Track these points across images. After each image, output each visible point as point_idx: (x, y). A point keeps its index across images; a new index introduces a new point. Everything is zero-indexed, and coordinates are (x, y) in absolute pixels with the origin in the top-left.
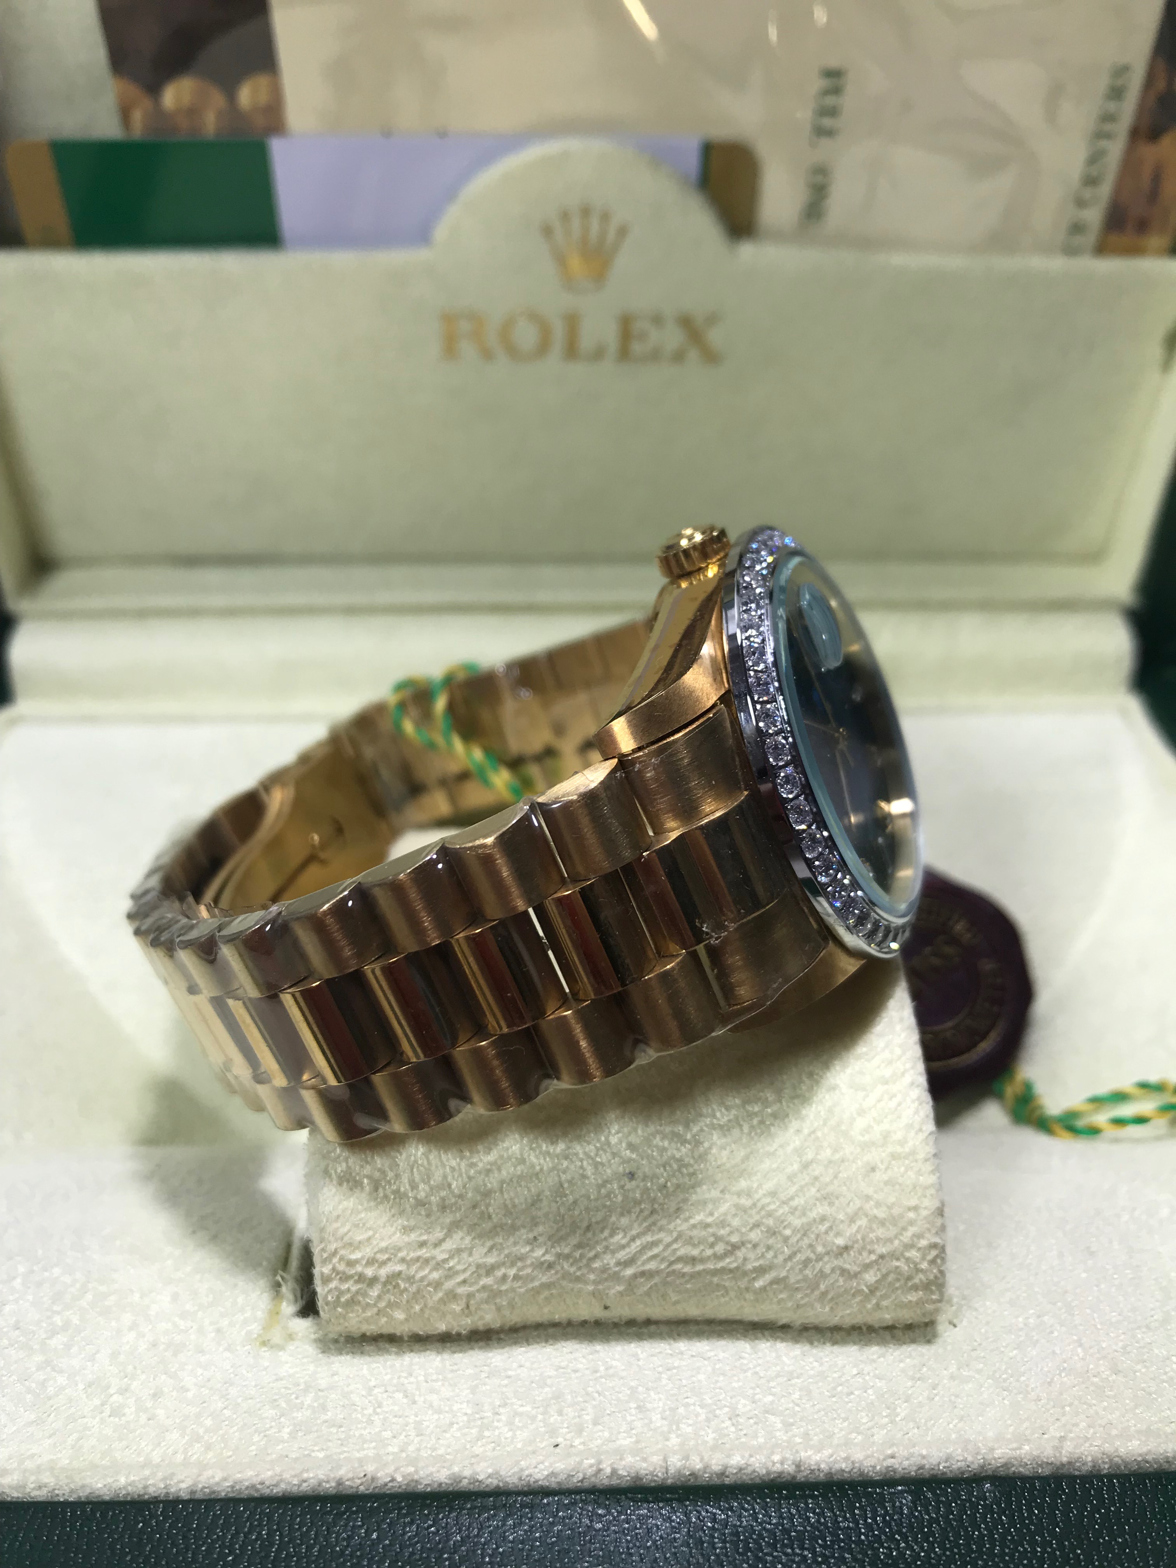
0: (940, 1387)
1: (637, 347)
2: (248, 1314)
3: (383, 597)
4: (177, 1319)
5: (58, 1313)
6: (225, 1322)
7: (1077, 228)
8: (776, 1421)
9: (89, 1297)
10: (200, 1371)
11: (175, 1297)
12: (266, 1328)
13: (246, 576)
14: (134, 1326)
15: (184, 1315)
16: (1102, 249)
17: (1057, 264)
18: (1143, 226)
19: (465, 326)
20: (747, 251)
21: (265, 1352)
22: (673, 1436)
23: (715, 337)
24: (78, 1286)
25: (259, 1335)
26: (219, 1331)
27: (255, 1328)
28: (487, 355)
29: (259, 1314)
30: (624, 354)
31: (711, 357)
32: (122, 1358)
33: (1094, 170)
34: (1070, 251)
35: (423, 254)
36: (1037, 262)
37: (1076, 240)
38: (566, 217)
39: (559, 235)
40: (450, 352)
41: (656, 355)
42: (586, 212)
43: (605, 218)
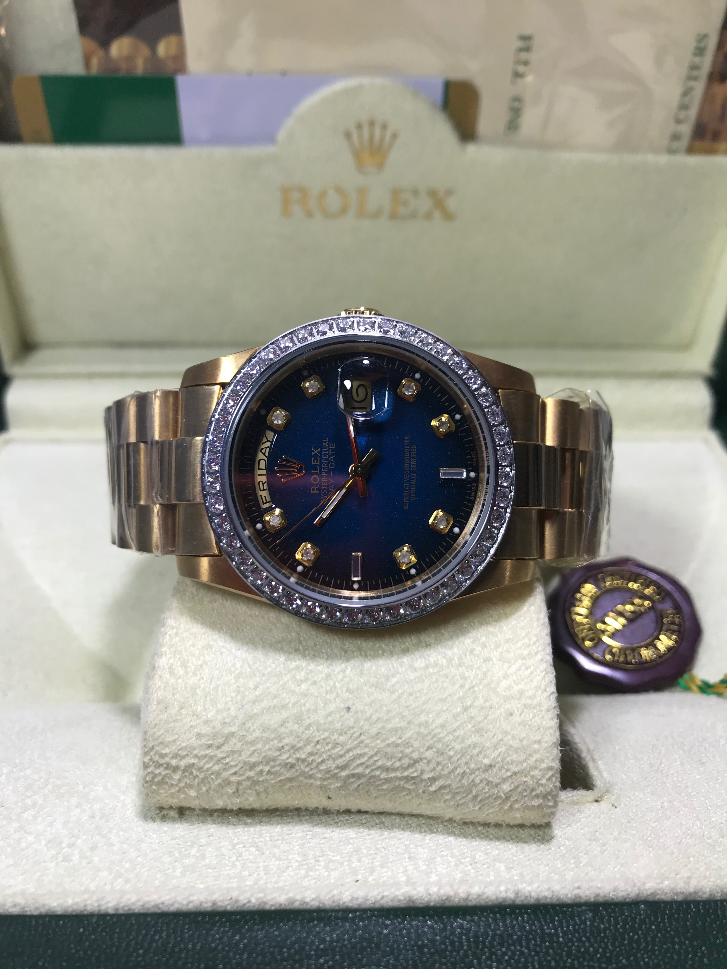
0: (608, 845)
1: (401, 211)
5: (29, 797)
7: (676, 137)
8: (501, 866)
9: (50, 787)
14: (79, 805)
16: (690, 150)
17: (664, 159)
18: (716, 137)
19: (296, 197)
20: (471, 149)
22: (433, 875)
23: (451, 203)
24: (42, 780)
28: (309, 214)
30: (394, 215)
31: (448, 216)
32: (71, 825)
33: (686, 100)
34: (671, 151)
35: (270, 149)
36: (651, 158)
37: (676, 144)
38: (359, 126)
39: (355, 138)
40: (286, 211)
41: (413, 216)
42: (372, 124)
43: (384, 127)
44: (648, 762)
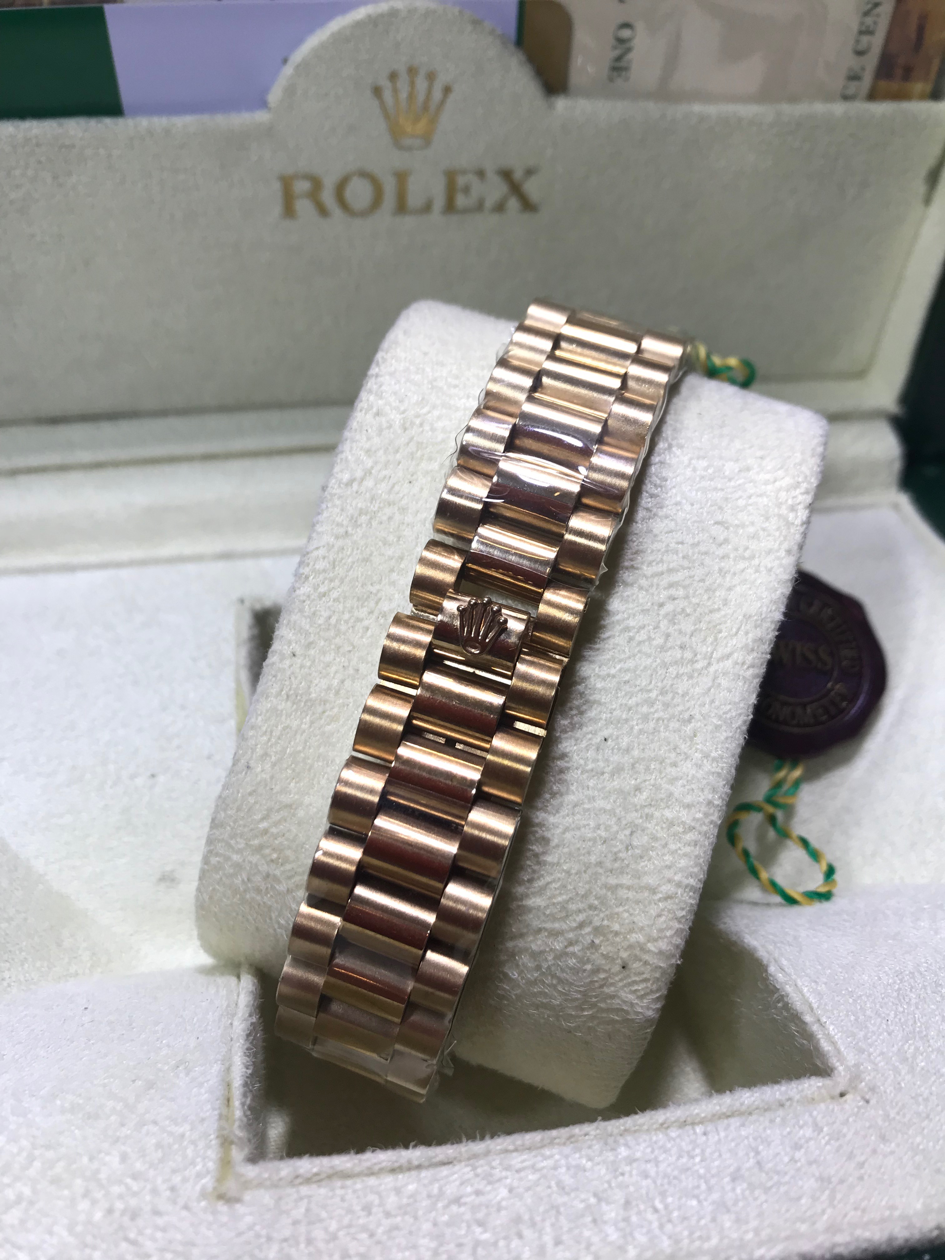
0: (866, 1165)
1: (461, 201)
2: (198, 1168)
3: (238, 445)
4: (129, 1181)
5: (9, 1185)
6: (177, 1179)
7: (854, 77)
8: (727, 1221)
9: (37, 1164)
10: (159, 1235)
11: (124, 1158)
12: (220, 1180)
13: (107, 429)
14: (86, 1194)
15: (135, 1177)
16: (873, 96)
17: (839, 108)
18: (908, 74)
19: (302, 186)
20: (561, 104)
21: (222, 1207)
22: (630, 1248)
23: (532, 188)
24: (24, 1154)
25: (215, 1189)
26: (173, 1189)
27: (208, 1182)
28: (323, 211)
29: (211, 1165)
30: (450, 207)
31: (528, 206)
32: (79, 1228)
33: (869, 20)
34: (846, 98)
35: (261, 117)
36: (819, 108)
37: (853, 88)
38: (393, 76)
39: (388, 95)
40: (289, 211)
41: (480, 207)
42: (412, 71)
43: (431, 77)
44: (897, 1020)
